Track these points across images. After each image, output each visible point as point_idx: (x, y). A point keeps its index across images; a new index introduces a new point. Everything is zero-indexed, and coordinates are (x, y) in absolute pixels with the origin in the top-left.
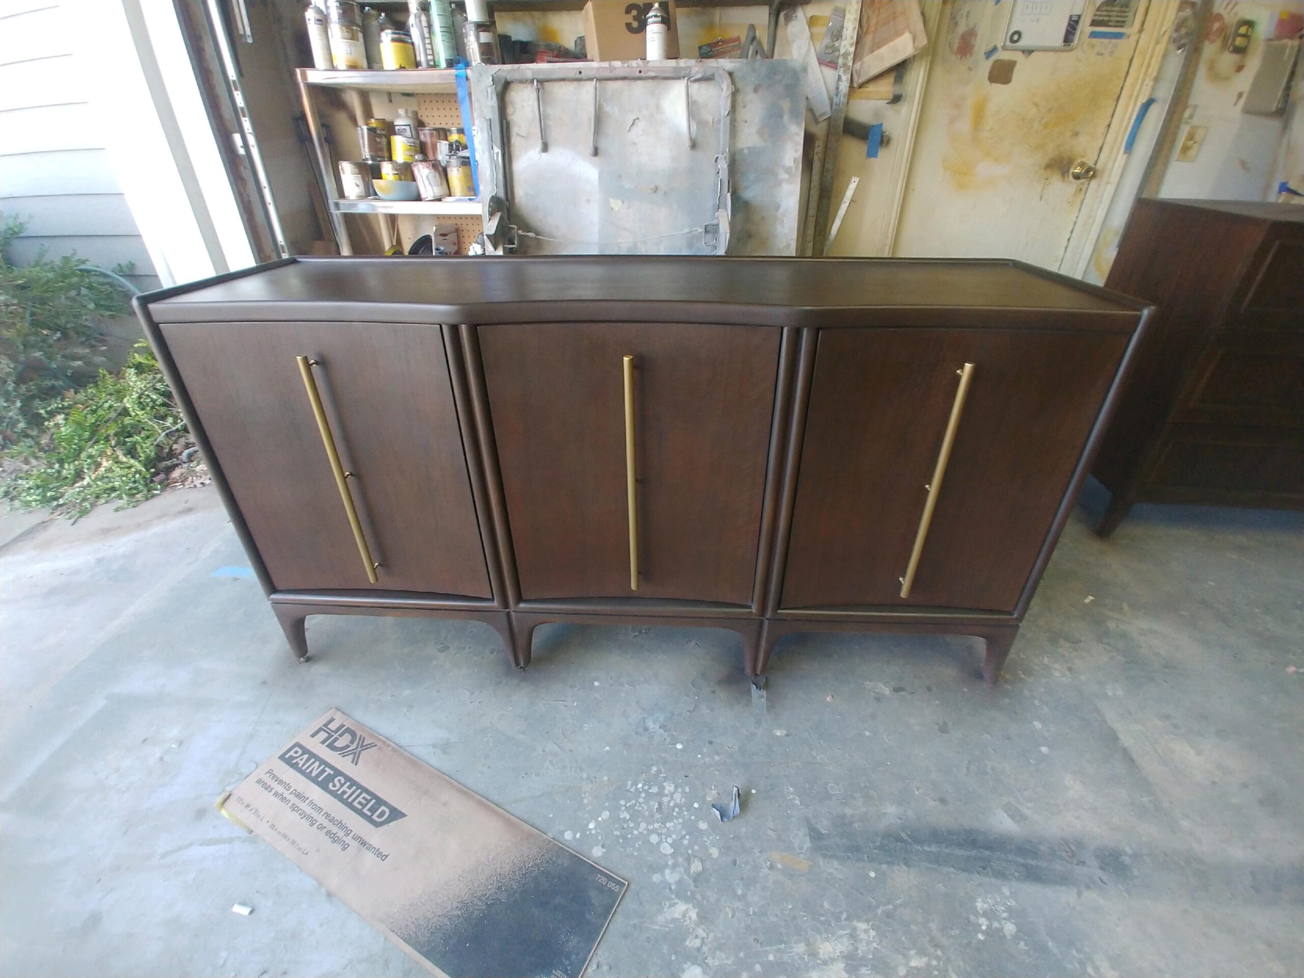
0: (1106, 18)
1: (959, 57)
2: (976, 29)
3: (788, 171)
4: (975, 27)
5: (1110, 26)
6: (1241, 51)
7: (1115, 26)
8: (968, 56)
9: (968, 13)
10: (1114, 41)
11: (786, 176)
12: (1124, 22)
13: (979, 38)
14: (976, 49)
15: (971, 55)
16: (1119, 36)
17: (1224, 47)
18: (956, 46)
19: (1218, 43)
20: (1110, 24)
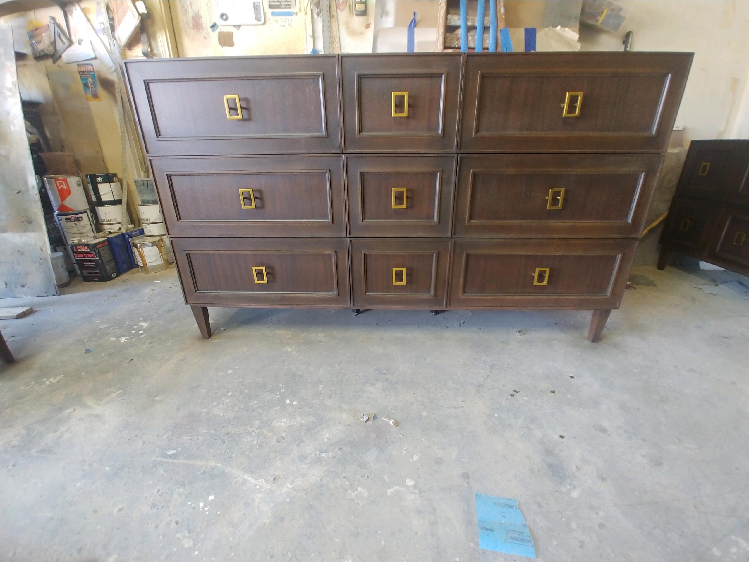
0: (278, 3)
1: (196, 30)
2: (199, 13)
3: (10, 90)
4: (198, 12)
5: (282, 8)
6: (364, 13)
7: (286, 8)
8: (201, 30)
9: (191, 4)
10: (288, 17)
11: (9, 94)
12: (290, 5)
13: (203, 18)
14: (204, 25)
15: (203, 29)
16: (290, 14)
17: (351, 12)
18: (191, 24)
19: (347, 10)
20: (282, 7)
